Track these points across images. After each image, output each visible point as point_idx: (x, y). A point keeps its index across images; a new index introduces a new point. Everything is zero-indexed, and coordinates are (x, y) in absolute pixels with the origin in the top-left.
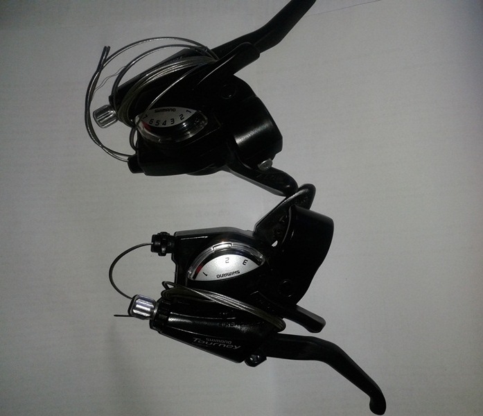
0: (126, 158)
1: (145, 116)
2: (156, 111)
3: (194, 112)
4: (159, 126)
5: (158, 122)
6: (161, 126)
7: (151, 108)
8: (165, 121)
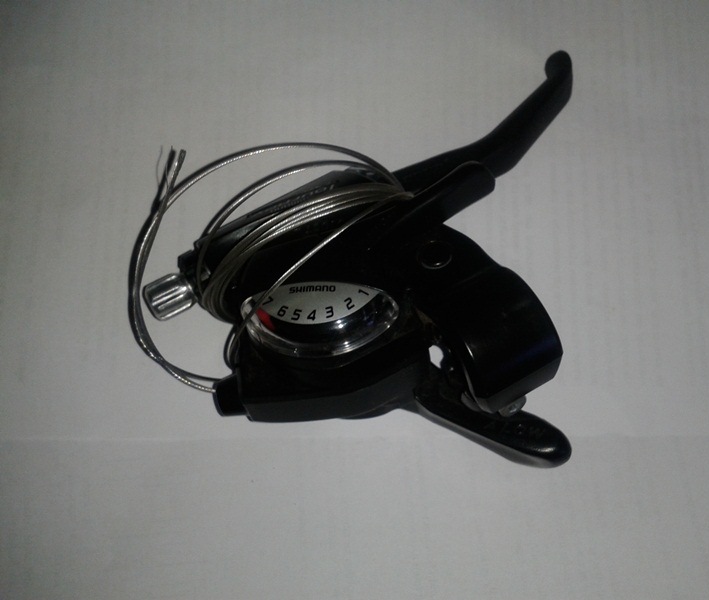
0: (210, 384)
1: (266, 299)
2: (293, 291)
3: (373, 293)
4: (300, 322)
5: (297, 313)
6: (304, 320)
7: (284, 284)
8: (314, 312)
